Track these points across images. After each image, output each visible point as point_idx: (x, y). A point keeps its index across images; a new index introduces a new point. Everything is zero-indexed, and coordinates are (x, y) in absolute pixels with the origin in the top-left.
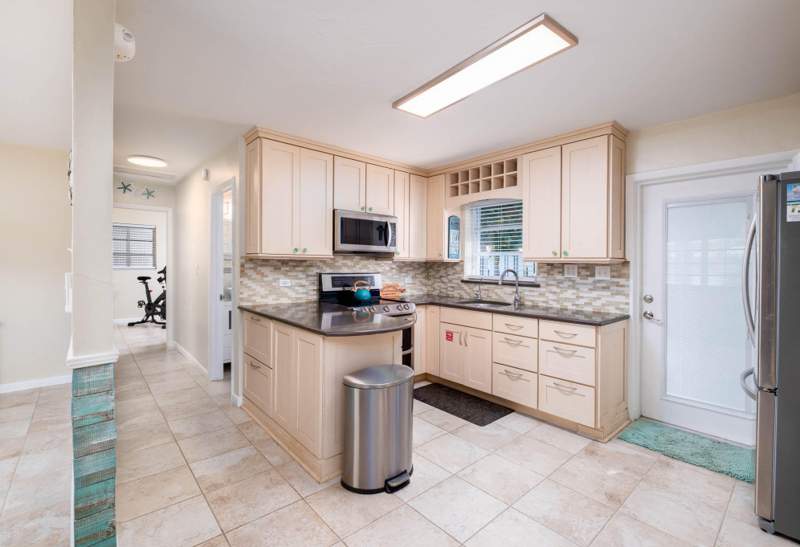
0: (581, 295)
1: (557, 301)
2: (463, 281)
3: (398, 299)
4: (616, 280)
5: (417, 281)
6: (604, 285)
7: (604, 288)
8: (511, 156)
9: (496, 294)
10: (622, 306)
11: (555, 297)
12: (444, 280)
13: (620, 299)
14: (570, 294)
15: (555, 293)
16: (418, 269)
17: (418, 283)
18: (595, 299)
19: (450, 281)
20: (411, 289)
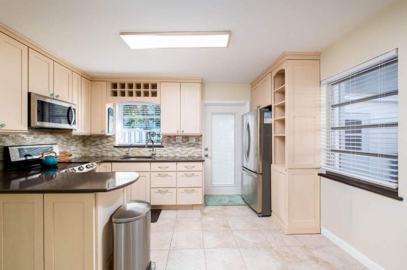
0: (183, 149)
1: (172, 153)
2: (115, 147)
3: (67, 161)
4: (197, 142)
5: (78, 148)
6: (193, 145)
7: (192, 146)
8: (154, 82)
9: (138, 152)
10: (199, 153)
11: (171, 152)
12: (100, 146)
13: (199, 150)
14: (178, 149)
15: (171, 149)
16: (79, 140)
17: (79, 150)
18: (189, 151)
19: (105, 147)
20: (75, 154)
